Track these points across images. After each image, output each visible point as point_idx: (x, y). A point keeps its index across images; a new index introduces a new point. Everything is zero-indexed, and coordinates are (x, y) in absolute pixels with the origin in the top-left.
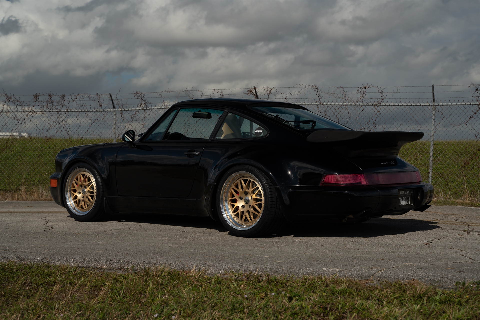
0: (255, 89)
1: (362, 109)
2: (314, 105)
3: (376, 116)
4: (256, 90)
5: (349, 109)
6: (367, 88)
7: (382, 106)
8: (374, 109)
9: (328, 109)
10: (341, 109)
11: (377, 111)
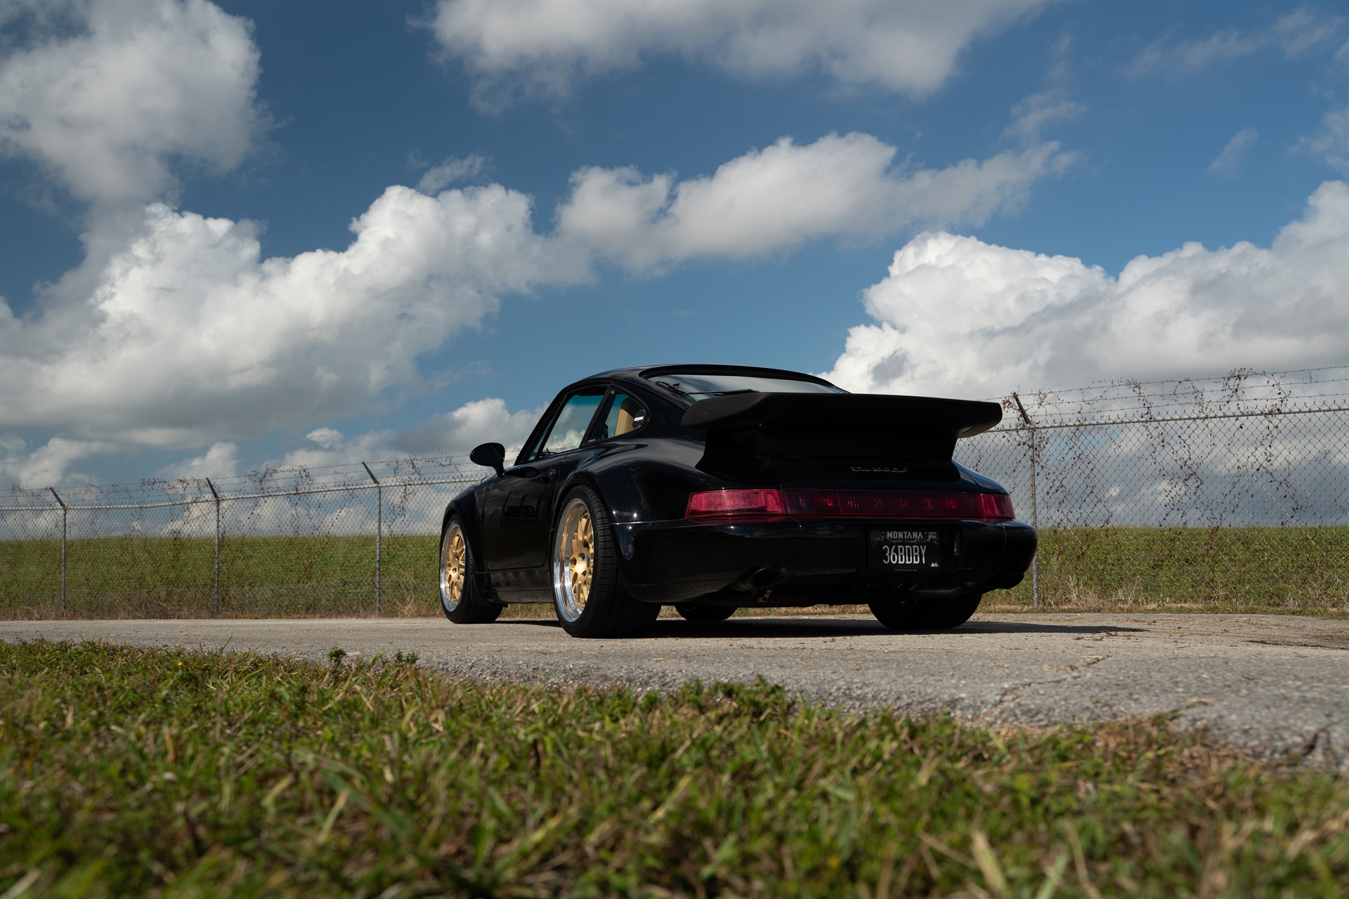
0: (1016, 397)
1: (1238, 424)
2: (1138, 422)
3: (1269, 438)
4: (1017, 400)
5: (1211, 425)
6: (1242, 378)
7: (1283, 415)
8: (1266, 423)
9: (1168, 428)
10: (1193, 426)
11: (1271, 426)
